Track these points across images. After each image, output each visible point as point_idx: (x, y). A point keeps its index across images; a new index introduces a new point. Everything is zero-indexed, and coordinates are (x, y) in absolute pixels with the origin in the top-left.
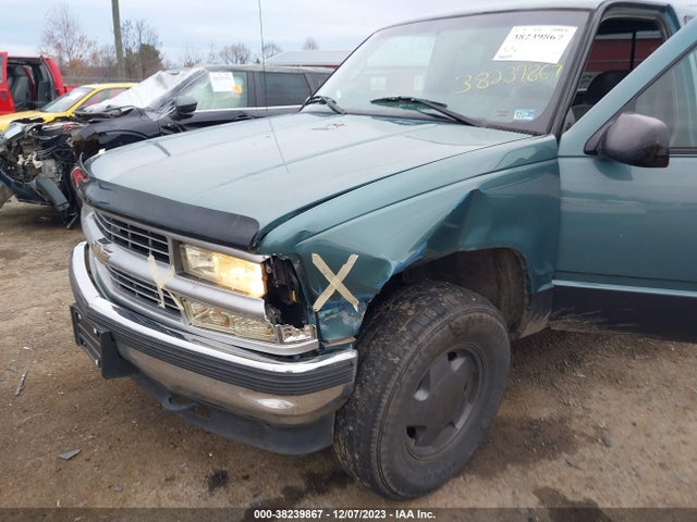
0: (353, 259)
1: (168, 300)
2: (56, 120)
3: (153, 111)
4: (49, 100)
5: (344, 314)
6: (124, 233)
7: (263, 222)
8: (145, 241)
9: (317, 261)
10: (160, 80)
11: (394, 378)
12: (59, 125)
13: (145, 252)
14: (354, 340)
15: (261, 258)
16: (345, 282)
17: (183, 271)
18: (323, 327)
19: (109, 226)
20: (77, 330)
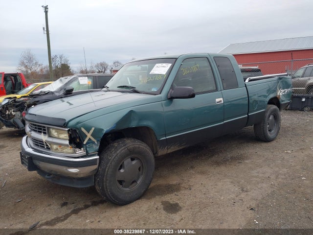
0: (93, 129)
1: (47, 145)
2: (22, 97)
3: (57, 92)
4: (20, 89)
5: (93, 145)
6: (36, 128)
7: (67, 120)
8: (41, 129)
9: (83, 130)
10: (61, 80)
11: (109, 163)
12: (22, 99)
13: (41, 132)
14: (97, 153)
15: (67, 129)
16: (91, 135)
17: (50, 136)
18: (88, 149)
19: (32, 127)
20: (22, 159)
